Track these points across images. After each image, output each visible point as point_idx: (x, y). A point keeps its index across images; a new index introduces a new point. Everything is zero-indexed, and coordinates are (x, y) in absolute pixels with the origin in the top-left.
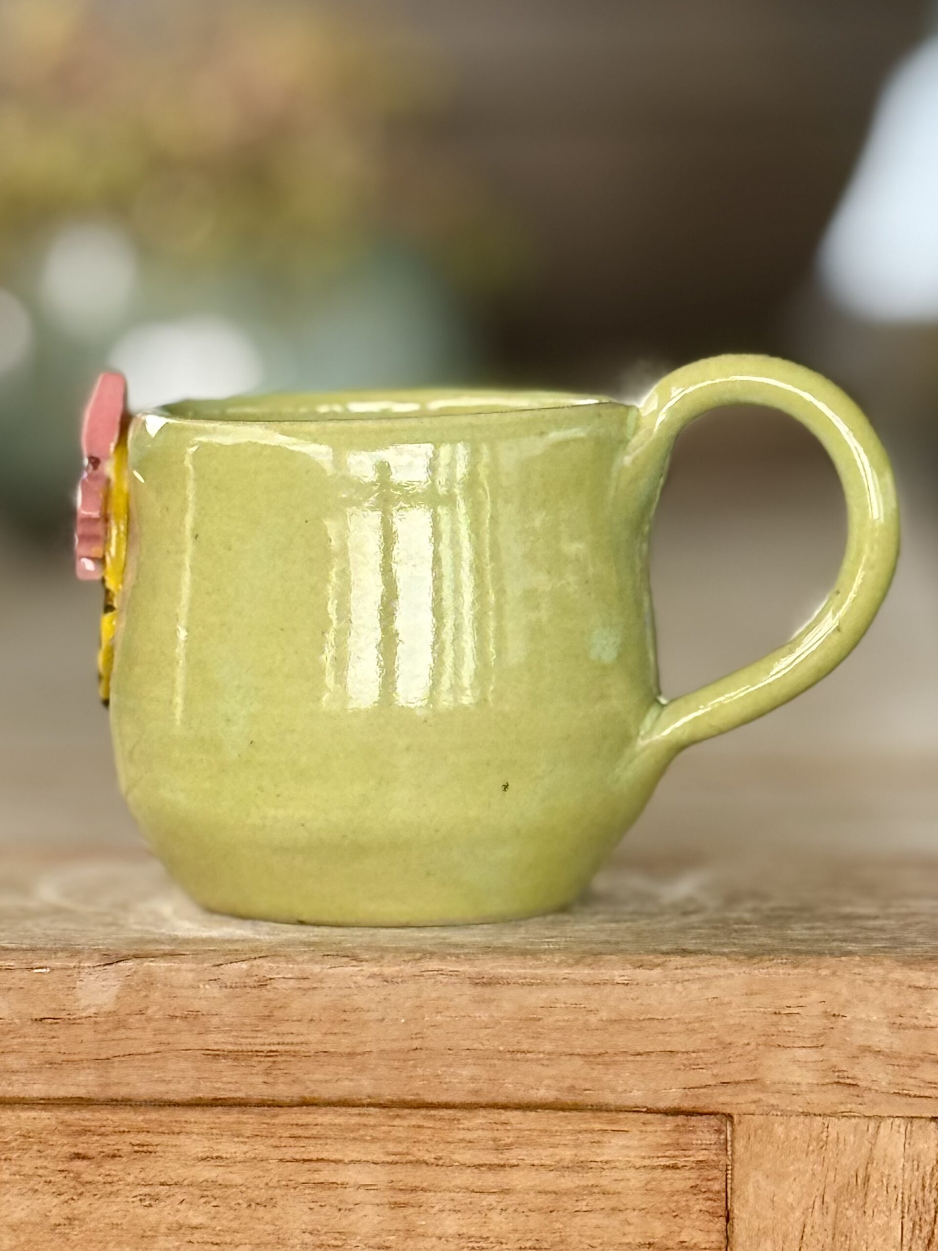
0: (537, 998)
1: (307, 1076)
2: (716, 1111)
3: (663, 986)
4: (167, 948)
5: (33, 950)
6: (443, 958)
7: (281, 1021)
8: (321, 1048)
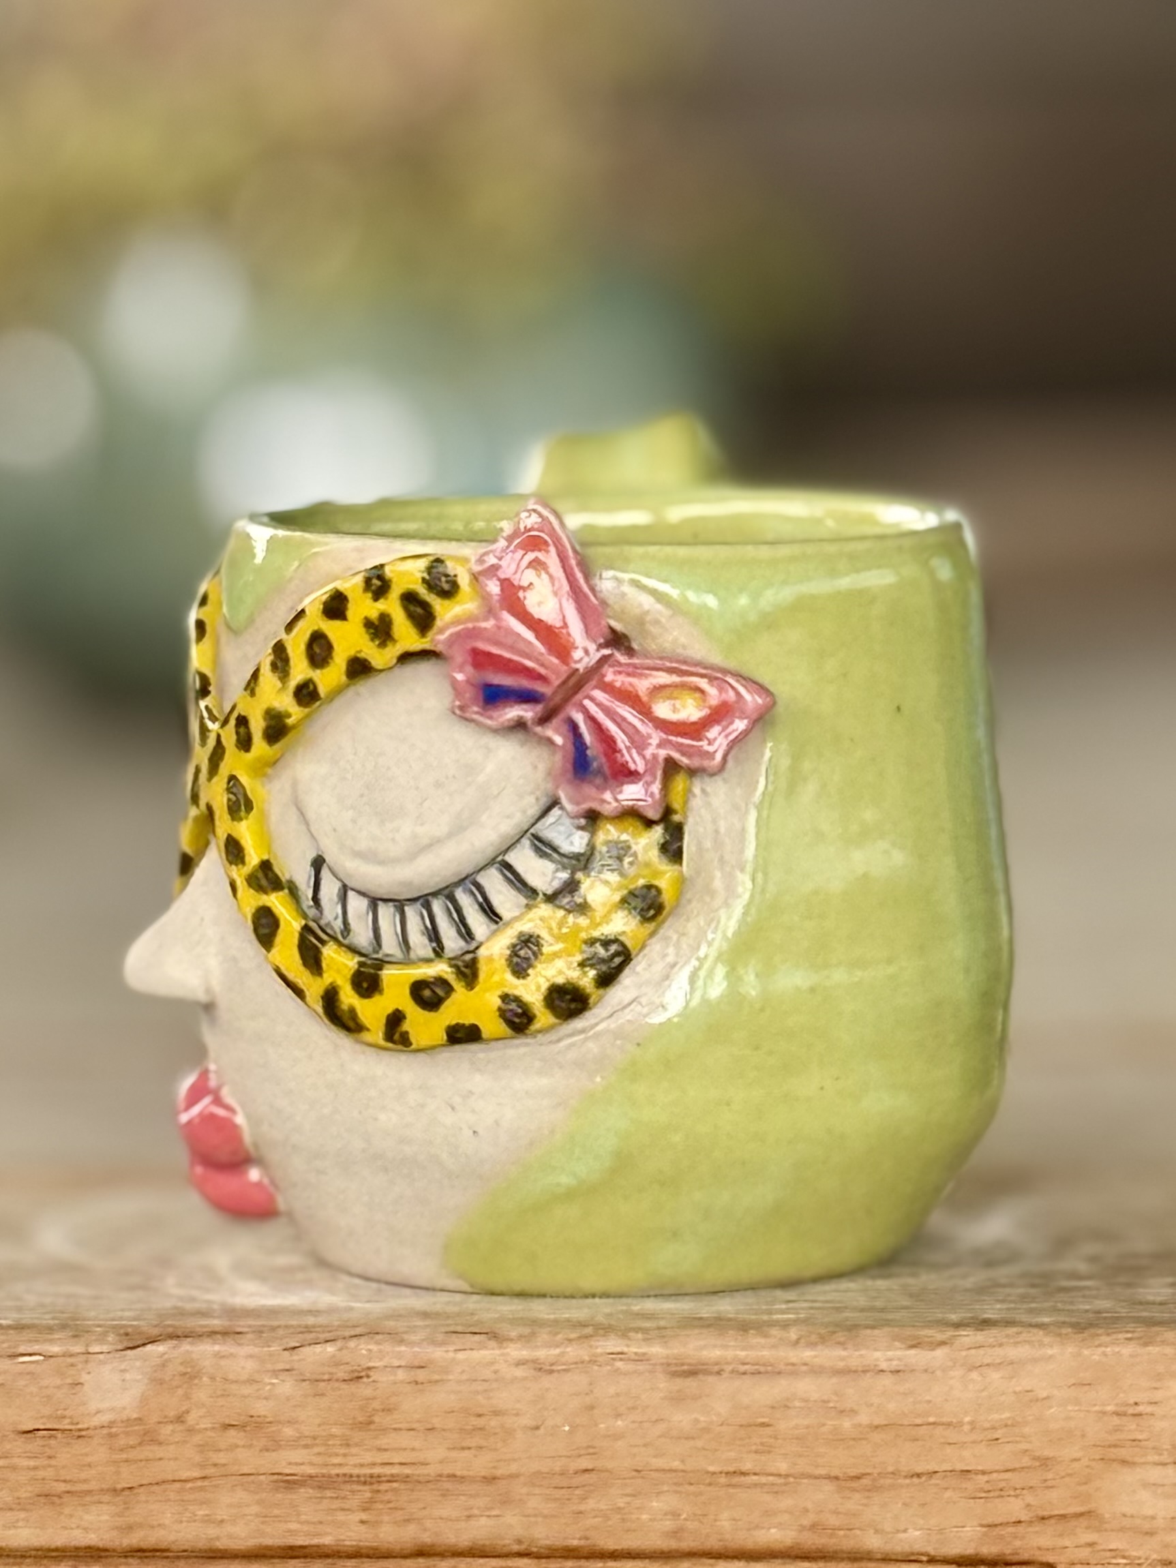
0: (762, 1393)
1: (425, 1512)
2: (1032, 1558)
3: (952, 1373)
4: (216, 1323)
5: (19, 1327)
6: (624, 1333)
7: (384, 1430)
8: (448, 1470)
